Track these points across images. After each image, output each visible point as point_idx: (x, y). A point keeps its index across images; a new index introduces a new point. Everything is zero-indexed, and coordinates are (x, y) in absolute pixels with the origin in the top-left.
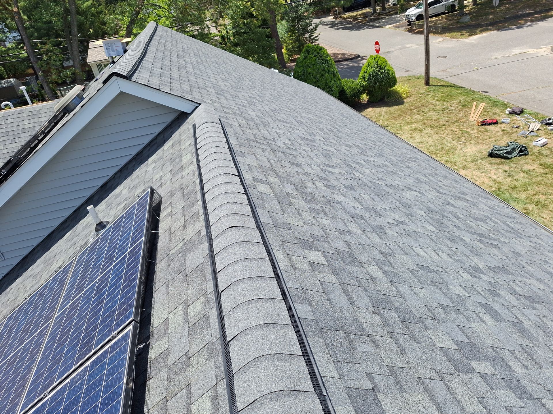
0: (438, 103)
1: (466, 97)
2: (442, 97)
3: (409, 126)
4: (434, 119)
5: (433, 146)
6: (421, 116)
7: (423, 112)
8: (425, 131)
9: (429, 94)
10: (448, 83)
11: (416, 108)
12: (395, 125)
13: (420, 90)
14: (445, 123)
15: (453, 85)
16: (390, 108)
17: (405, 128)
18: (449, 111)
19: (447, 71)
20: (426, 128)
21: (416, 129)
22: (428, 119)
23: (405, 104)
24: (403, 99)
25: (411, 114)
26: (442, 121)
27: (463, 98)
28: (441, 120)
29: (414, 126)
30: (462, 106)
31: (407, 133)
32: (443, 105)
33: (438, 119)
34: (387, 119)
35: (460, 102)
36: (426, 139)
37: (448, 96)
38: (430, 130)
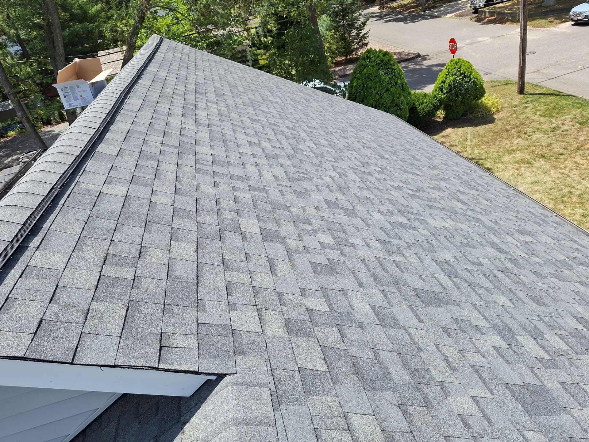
0: (543, 120)
1: (581, 109)
2: (546, 111)
3: (511, 157)
4: (544, 144)
5: (554, 189)
6: (523, 139)
7: (525, 133)
8: (536, 164)
9: (526, 107)
10: (549, 89)
11: (514, 128)
12: (490, 155)
13: (512, 101)
14: (562, 151)
15: (558, 93)
16: (478, 128)
17: (506, 159)
18: (563, 131)
19: (541, 73)
20: (537, 159)
21: (522, 161)
22: (536, 144)
23: (496, 122)
24: (492, 115)
25: (509, 136)
26: (557, 148)
27: (577, 112)
28: (554, 146)
29: (518, 155)
30: (580, 124)
31: (510, 167)
32: (552, 123)
33: (550, 144)
34: (476, 146)
35: (575, 118)
36: (541, 177)
37: (554, 109)
38: (543, 162)
